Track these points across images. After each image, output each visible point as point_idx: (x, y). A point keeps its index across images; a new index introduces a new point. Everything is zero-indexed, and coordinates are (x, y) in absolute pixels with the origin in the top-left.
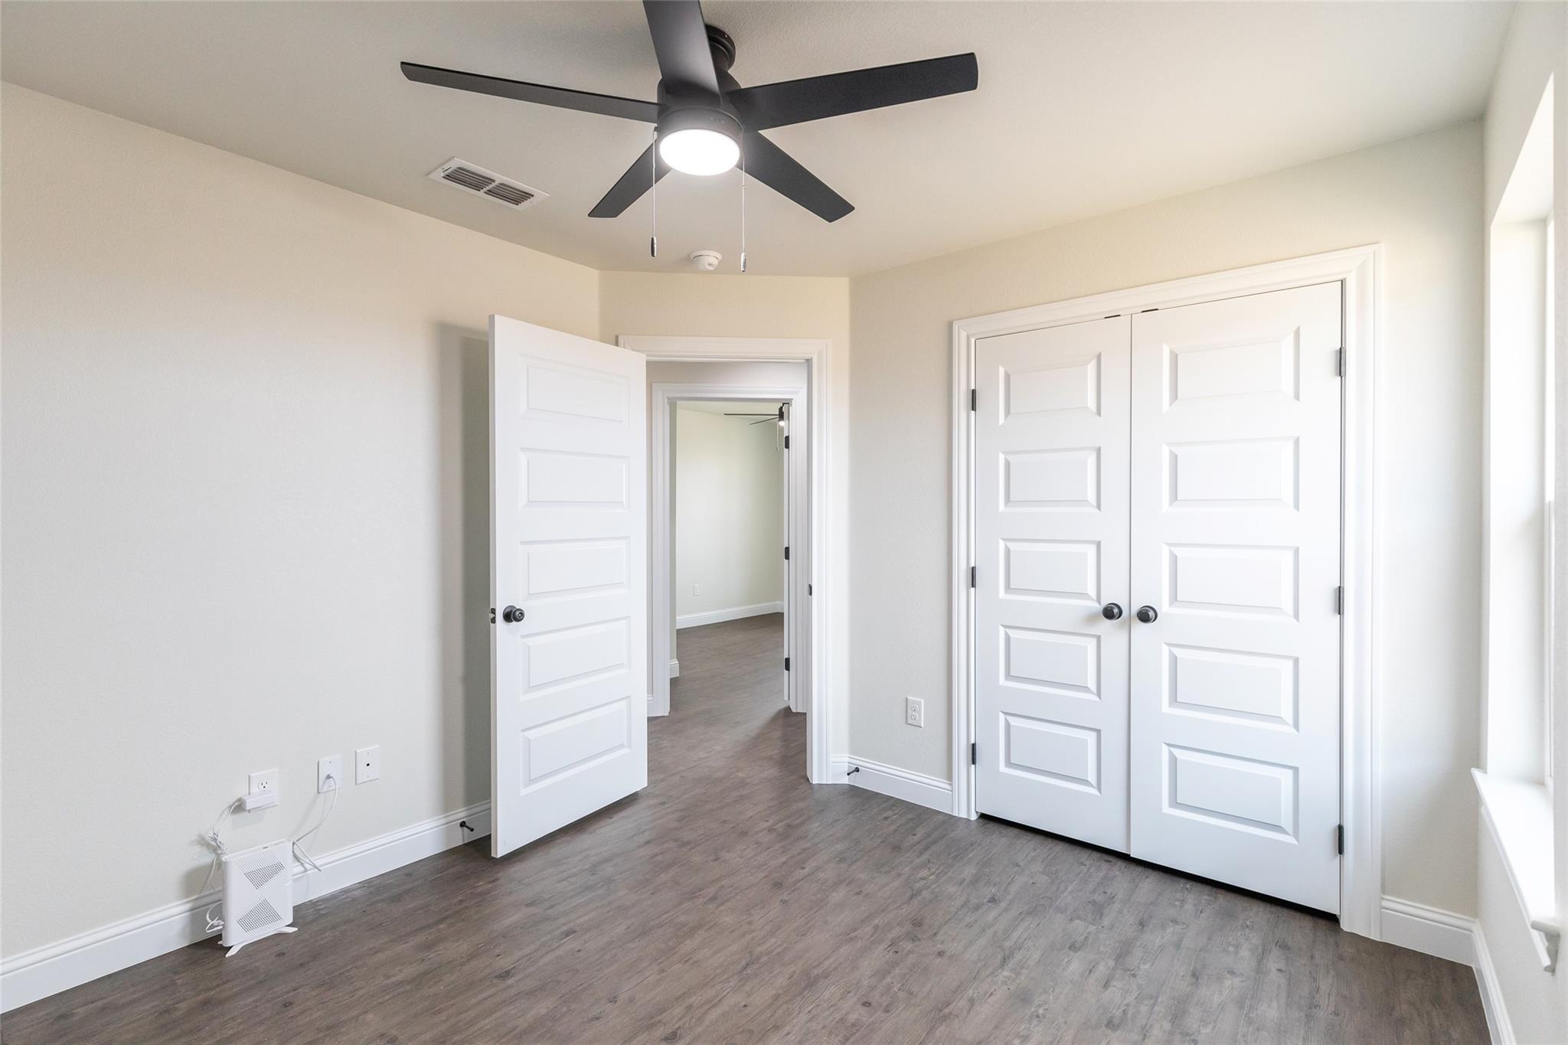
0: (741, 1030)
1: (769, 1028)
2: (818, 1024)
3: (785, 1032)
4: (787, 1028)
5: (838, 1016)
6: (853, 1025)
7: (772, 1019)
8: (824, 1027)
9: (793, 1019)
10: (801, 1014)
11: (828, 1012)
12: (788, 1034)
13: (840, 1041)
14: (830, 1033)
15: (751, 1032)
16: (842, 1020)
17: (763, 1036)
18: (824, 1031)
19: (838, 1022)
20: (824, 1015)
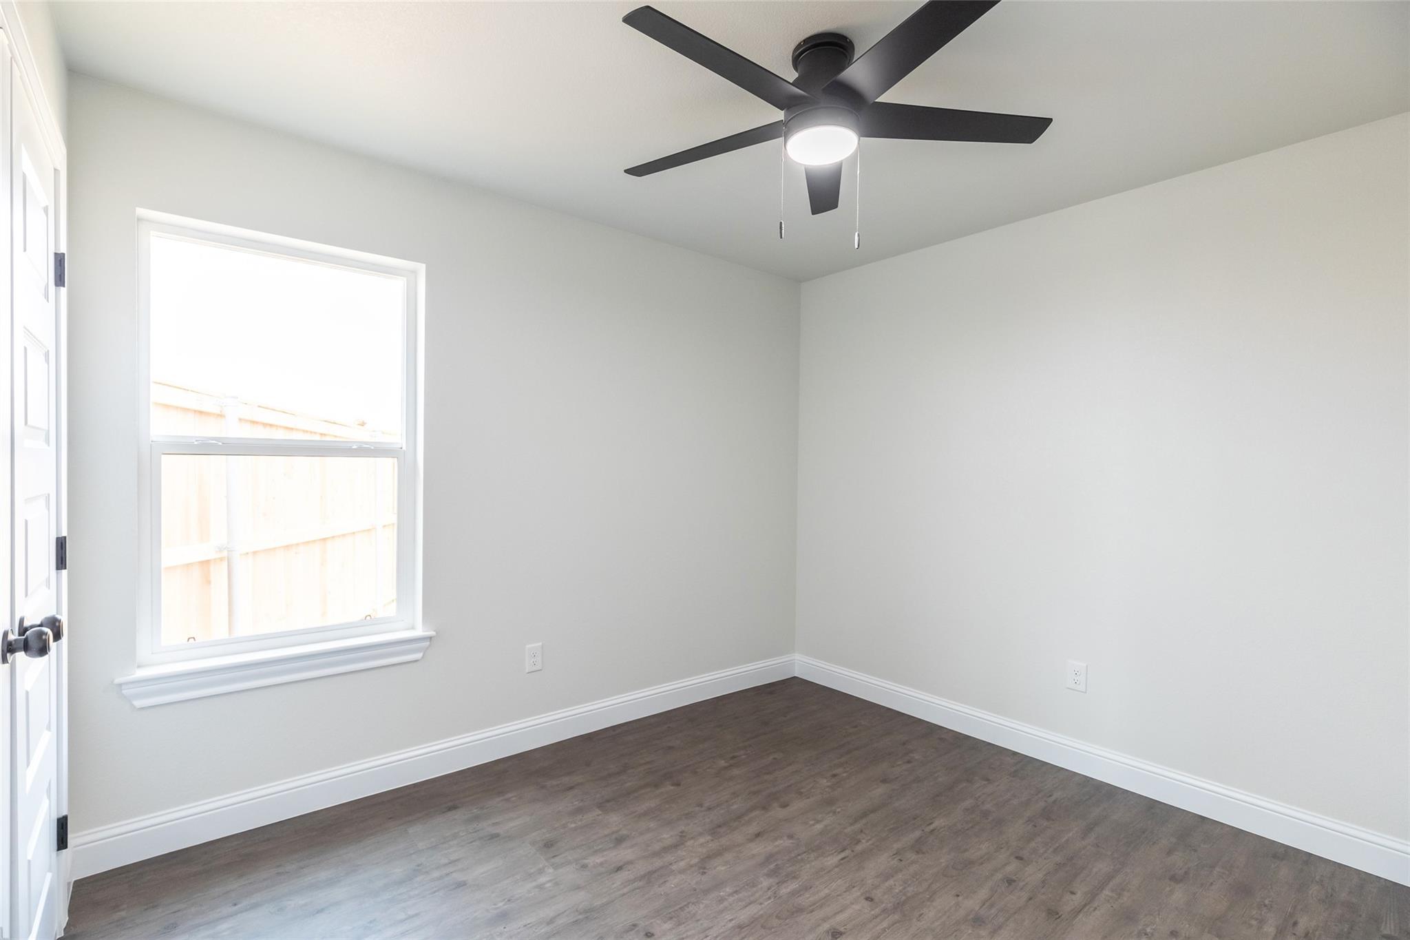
0: (773, 930)
1: (746, 928)
2: (702, 924)
3: (733, 922)
4: (730, 925)
5: (682, 928)
6: (671, 918)
7: (743, 935)
8: (698, 920)
9: (723, 932)
10: (715, 935)
11: (689, 933)
12: (731, 920)
13: (688, 907)
14: (694, 914)
15: (763, 927)
16: (679, 924)
17: (752, 922)
18: (699, 918)
19: (684, 923)
20: (693, 931)
